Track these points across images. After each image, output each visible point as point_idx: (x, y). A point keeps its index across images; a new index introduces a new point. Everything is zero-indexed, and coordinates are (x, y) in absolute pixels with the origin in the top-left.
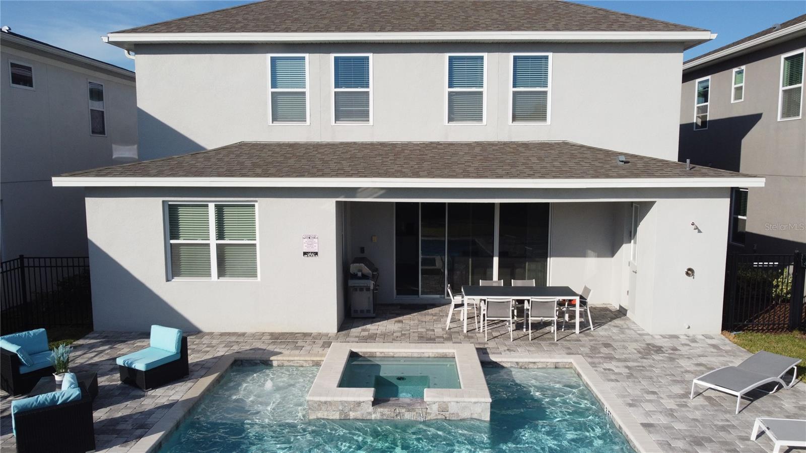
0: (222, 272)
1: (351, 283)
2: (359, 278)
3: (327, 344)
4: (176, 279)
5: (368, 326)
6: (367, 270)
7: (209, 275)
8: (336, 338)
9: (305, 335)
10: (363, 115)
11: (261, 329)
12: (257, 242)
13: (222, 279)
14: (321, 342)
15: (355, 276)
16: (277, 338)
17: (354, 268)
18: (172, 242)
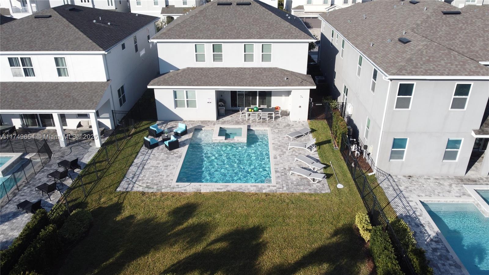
0: (188, 106)
1: (219, 108)
2: (221, 106)
3: (214, 124)
4: (177, 108)
5: (224, 118)
6: (223, 104)
7: (185, 107)
8: (216, 122)
9: (209, 121)
10: (221, 60)
11: (198, 120)
12: (196, 100)
13: (188, 108)
14: (213, 123)
15: (220, 106)
16: (202, 122)
17: (220, 103)
18: (176, 99)
